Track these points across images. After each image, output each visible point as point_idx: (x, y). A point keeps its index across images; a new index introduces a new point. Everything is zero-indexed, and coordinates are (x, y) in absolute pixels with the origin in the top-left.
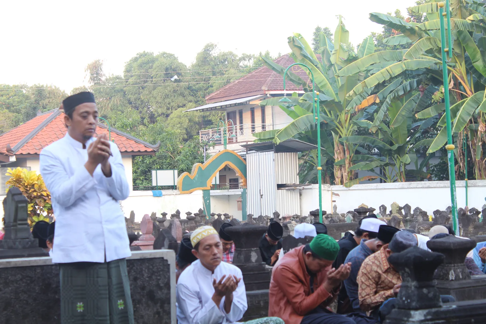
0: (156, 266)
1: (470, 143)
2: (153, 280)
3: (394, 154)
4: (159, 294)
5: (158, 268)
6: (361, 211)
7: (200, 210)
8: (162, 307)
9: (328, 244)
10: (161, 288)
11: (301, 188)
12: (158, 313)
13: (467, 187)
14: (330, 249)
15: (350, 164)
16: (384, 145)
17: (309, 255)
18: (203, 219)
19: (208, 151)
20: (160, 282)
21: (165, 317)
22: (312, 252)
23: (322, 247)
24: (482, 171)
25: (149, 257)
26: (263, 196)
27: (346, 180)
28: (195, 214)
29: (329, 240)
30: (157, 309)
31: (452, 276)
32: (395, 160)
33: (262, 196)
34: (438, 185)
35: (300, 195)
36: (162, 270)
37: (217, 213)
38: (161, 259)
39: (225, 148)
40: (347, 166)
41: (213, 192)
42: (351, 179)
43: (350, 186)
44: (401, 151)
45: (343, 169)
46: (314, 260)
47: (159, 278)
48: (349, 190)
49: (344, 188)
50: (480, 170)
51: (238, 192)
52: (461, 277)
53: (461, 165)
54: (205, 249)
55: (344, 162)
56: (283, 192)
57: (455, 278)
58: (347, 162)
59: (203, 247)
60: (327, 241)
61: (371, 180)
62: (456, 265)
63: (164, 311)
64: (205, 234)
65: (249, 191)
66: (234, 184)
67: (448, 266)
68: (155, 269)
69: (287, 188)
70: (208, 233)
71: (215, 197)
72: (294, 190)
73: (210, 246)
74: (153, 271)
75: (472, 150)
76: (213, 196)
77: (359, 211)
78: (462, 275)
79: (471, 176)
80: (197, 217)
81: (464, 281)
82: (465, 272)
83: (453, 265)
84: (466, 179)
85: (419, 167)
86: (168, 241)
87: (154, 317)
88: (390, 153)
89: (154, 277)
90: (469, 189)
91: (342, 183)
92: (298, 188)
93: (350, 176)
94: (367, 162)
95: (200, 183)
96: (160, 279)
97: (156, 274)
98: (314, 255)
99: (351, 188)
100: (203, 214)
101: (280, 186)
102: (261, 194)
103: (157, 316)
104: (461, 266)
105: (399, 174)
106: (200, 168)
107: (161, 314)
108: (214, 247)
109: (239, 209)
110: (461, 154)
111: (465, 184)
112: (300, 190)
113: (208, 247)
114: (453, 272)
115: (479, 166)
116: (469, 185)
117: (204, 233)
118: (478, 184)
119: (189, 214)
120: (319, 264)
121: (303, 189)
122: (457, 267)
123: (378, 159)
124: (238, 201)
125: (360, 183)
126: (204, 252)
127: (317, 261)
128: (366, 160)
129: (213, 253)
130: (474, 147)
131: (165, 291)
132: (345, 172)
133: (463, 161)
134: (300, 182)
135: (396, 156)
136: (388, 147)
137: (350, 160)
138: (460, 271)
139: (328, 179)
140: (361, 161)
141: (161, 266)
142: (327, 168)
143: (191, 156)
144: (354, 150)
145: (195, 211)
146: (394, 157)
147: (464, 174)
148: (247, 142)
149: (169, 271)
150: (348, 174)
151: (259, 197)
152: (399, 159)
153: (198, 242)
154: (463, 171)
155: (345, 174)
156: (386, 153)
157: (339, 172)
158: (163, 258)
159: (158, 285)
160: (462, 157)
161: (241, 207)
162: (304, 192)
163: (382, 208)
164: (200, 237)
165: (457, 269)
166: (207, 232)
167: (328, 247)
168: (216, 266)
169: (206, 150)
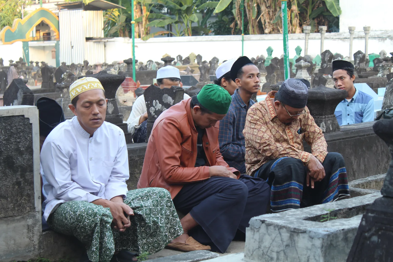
0: (16, 126)
1: (246, 5)
2: (12, 143)
3: (183, 14)
4: (20, 161)
5: (17, 129)
6: (167, 60)
7: (21, 59)
8: (23, 176)
9: (219, 96)
10: (21, 153)
11: (106, 40)
12: (18, 183)
13: (243, 40)
14: (221, 101)
15: (146, 21)
16: (175, 6)
17: (197, 109)
18: (23, 65)
19: (26, 9)
20: (20, 146)
21: (27, 188)
22: (200, 105)
23: (211, 100)
24: (255, 28)
25: (5, 115)
26: (74, 47)
27: (143, 34)
28: (16, 62)
29: (220, 90)
30: (17, 179)
31: (323, 128)
32: (184, 18)
33: (72, 47)
34: (219, 39)
35: (105, 46)
36: (22, 131)
37: (35, 60)
38: (21, 117)
39: (41, 7)
40: (144, 22)
41: (31, 44)
42: (147, 34)
43: (147, 40)
44: (188, 11)
45: (140, 25)
46: (202, 114)
47: (18, 140)
48: (146, 42)
49: (142, 41)
50: (253, 27)
51: (52, 43)
52: (331, 129)
53: (239, 22)
54: (84, 106)
55: (142, 19)
56: (90, 43)
57: (326, 130)
58: (144, 19)
59: (82, 103)
60: (218, 93)
61: (163, 35)
62: (327, 116)
63: (26, 181)
64: (87, 88)
65: (61, 43)
66: (48, 37)
67: (318, 118)
68: (14, 130)
69: (94, 41)
70: (90, 87)
71: (34, 47)
72: (99, 42)
73: (91, 103)
74: (12, 133)
75: (247, 10)
76: (31, 47)
77: (165, 60)
78: (333, 127)
79: (246, 32)
80: (19, 64)
81: (334, 133)
82: (334, 124)
83: (324, 117)
84: (243, 34)
85: (200, 24)
86: (22, 93)
87: (14, 188)
88: (180, 12)
89: (12, 140)
90: (244, 42)
91: (139, 36)
92: (103, 40)
93: (146, 31)
94: (161, 20)
95: (20, 35)
96: (19, 142)
97: (15, 136)
98: (203, 109)
99: (147, 41)
100: (23, 62)
101: (88, 39)
102: (72, 45)
103: (17, 187)
104: (331, 117)
105: (186, 30)
106: (20, 24)
107: (22, 185)
108: (95, 105)
109: (53, 58)
110: (239, 14)
111: (241, 39)
112: (105, 42)
113: (88, 105)
114: (324, 124)
115: (253, 23)
116: (245, 39)
117: (85, 86)
118: (252, 39)
119: (11, 61)
120: (209, 119)
121: (108, 41)
122: (328, 119)
123: (170, 17)
124: (52, 51)
125: (155, 37)
126: (83, 110)
127: (206, 115)
128: (160, 19)
129: (93, 113)
130: (249, 8)
131: (27, 157)
132: (142, 28)
133: (240, 20)
134: (104, 36)
135: (184, 15)
136: (178, 7)
137: (146, 17)
138: (331, 123)
139: (127, 33)
140: (156, 19)
141: (21, 125)
142: (126, 25)
143: (12, 13)
144: (150, 10)
145: (16, 60)
146: (182, 16)
147: (241, 31)
148: (58, 2)
149: (31, 132)
150: (145, 29)
151: (70, 47)
152: (187, 18)
153: (76, 95)
154: (240, 27)
155: (142, 29)
156: (176, 12)
157: (137, 27)
158: (23, 116)
159: (18, 150)
160: (239, 16)
161: (55, 56)
162: (108, 44)
163: (178, 57)
164: (79, 90)
165: (327, 121)
166: (89, 85)
167: (219, 100)
168: (97, 128)
169: (24, 8)
